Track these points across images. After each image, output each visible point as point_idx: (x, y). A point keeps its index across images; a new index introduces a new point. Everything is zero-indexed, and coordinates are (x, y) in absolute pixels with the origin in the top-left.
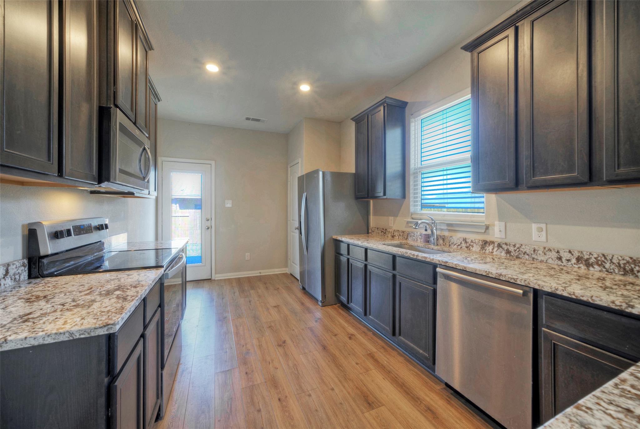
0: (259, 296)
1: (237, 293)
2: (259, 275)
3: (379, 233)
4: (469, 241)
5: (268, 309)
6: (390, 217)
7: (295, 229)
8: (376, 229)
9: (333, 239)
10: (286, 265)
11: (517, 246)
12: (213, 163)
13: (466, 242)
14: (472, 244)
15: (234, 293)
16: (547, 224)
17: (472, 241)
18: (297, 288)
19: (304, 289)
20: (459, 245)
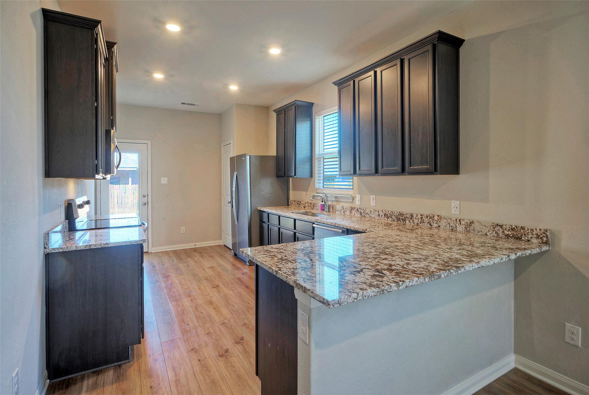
0: (196, 262)
1: (175, 261)
2: (194, 247)
3: (295, 205)
4: (344, 208)
5: (204, 269)
6: (303, 192)
7: (228, 203)
8: (294, 202)
9: (258, 210)
10: (220, 238)
11: (365, 209)
12: (149, 143)
13: (343, 209)
14: (346, 210)
15: (173, 261)
16: (376, 196)
17: (346, 208)
18: (230, 255)
19: (235, 255)
20: (340, 211)
